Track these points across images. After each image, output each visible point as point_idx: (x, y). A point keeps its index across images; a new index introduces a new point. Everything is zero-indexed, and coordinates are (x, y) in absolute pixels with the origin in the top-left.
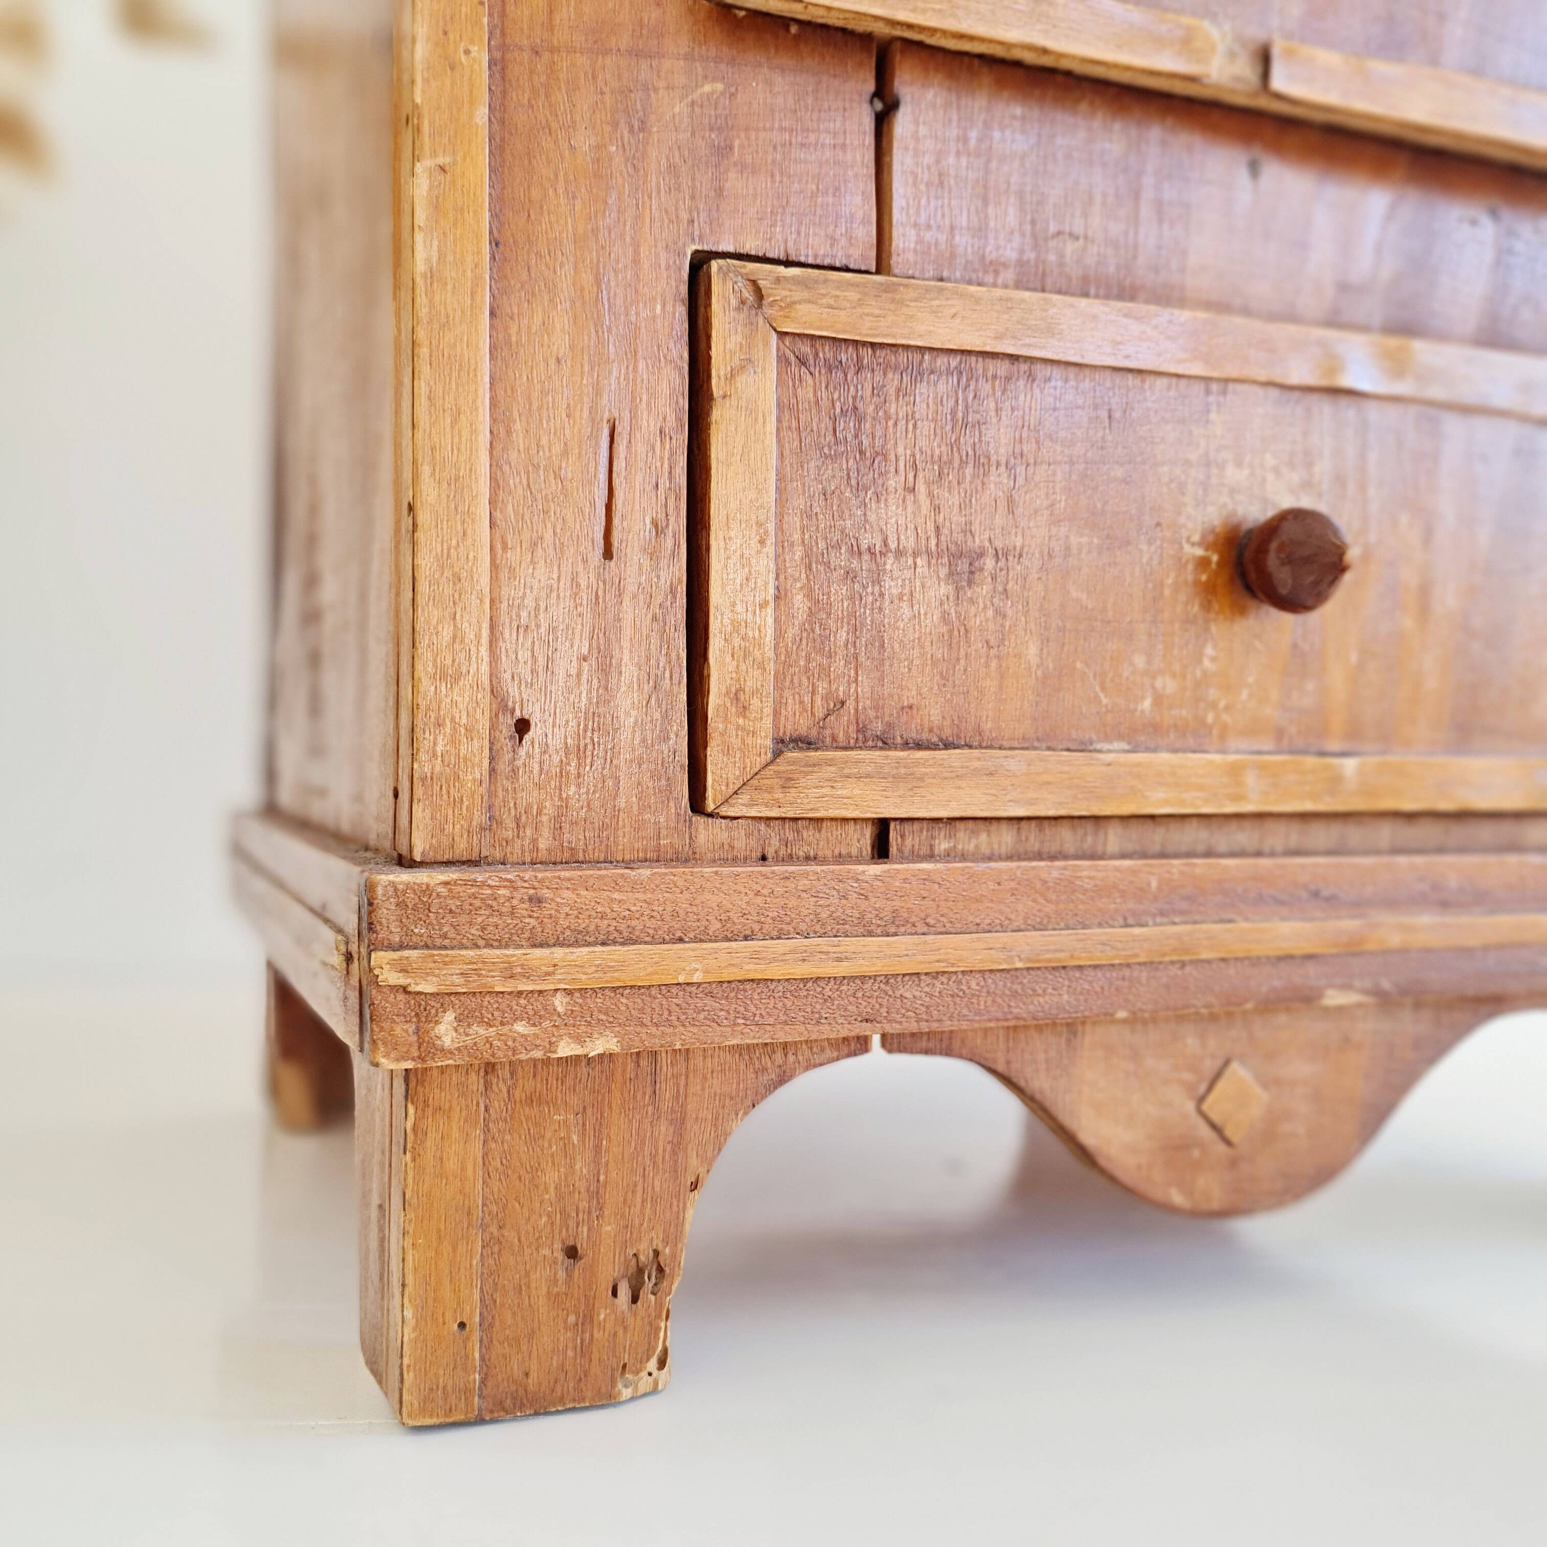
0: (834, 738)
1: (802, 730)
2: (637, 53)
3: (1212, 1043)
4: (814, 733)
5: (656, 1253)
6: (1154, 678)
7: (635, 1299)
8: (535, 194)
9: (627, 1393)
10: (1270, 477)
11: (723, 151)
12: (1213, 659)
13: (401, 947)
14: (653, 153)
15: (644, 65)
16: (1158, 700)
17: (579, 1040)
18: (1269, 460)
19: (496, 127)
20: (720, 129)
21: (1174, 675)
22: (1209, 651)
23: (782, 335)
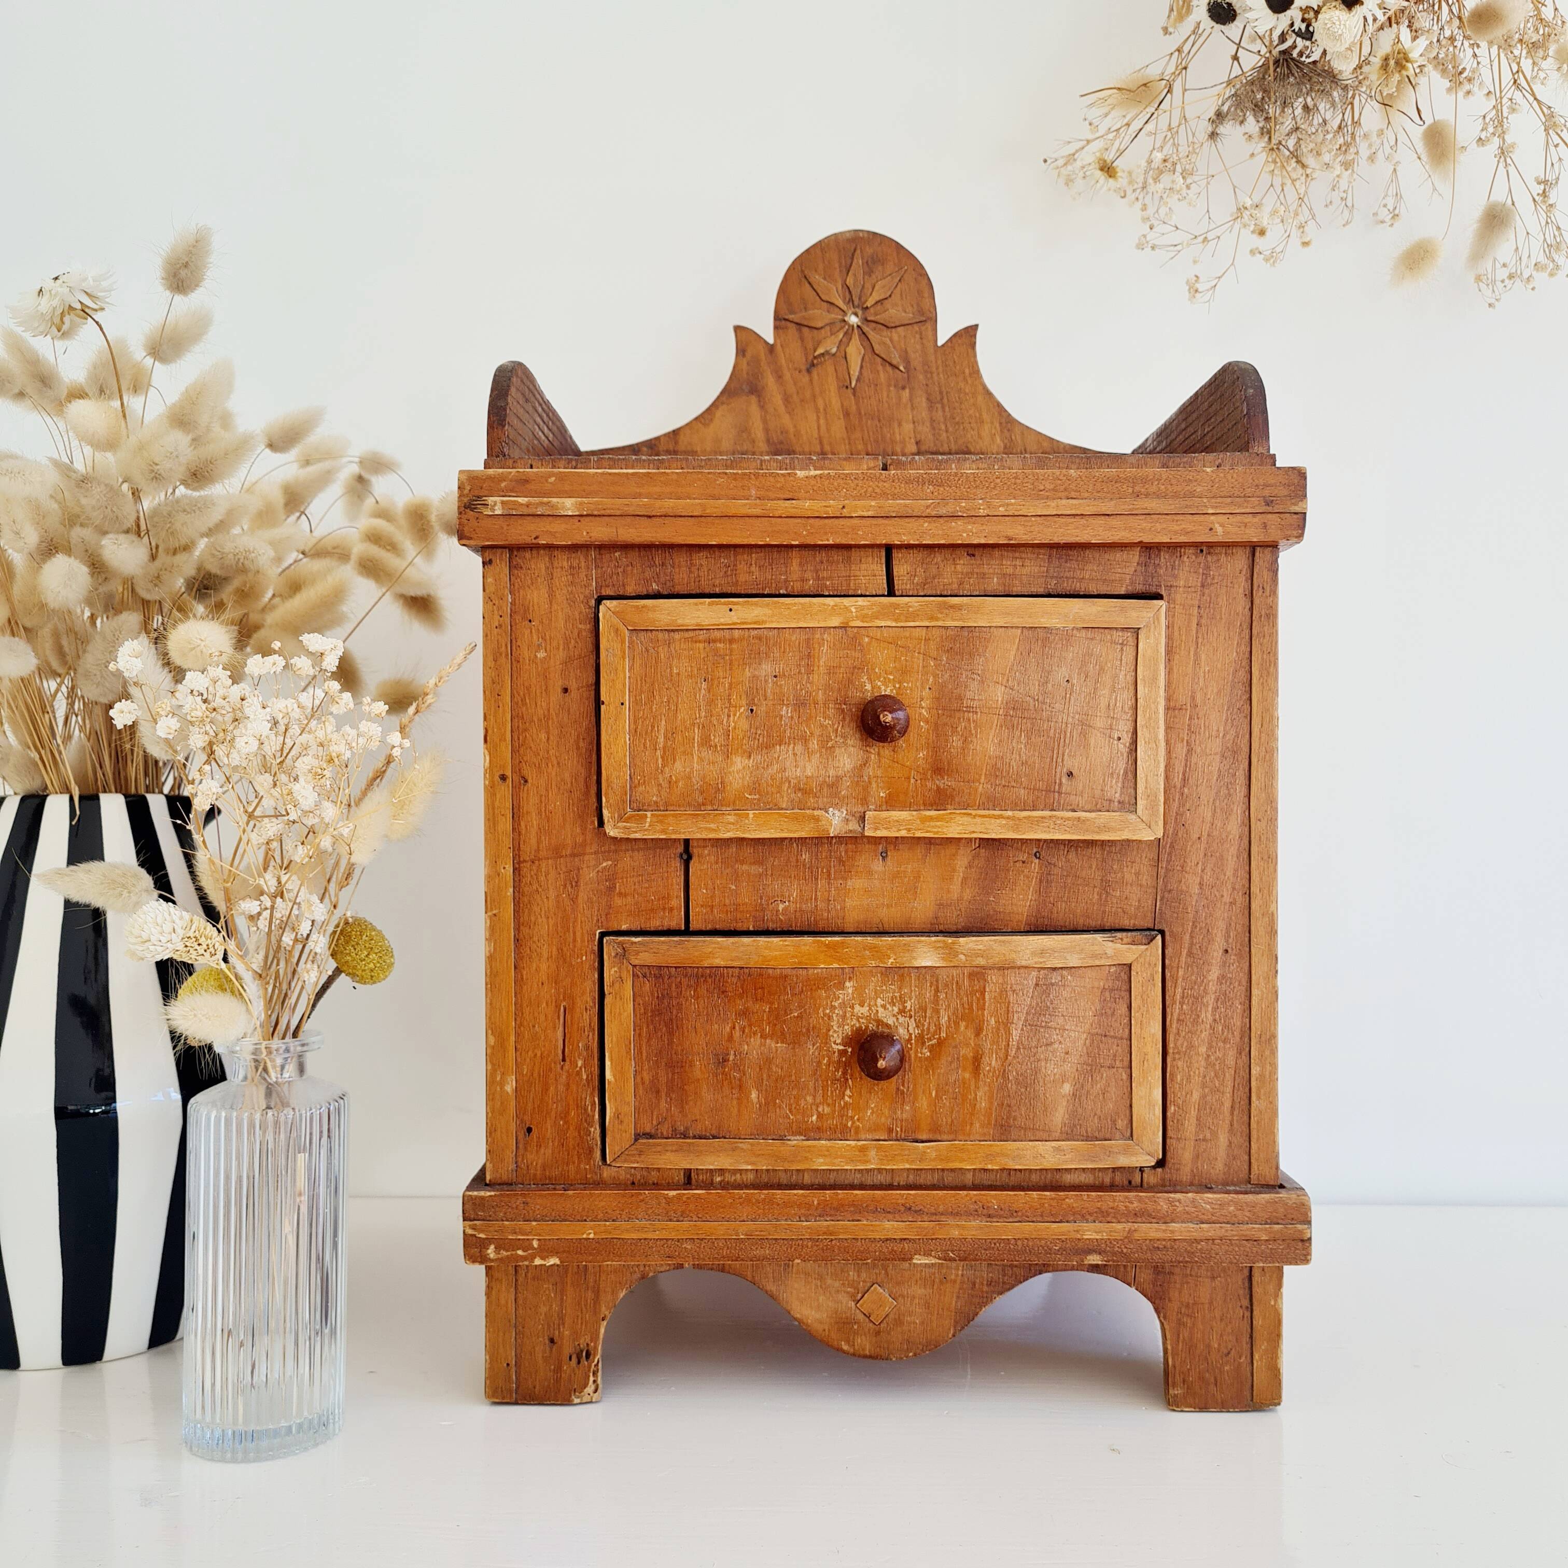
0: (662, 1133)
1: (648, 1130)
2: (573, 855)
3: (864, 1275)
4: (653, 1131)
5: (588, 1345)
6: (818, 1107)
7: (579, 1362)
8: (533, 919)
9: (577, 1401)
10: (881, 1010)
11: (612, 888)
12: (850, 1097)
13: (474, 1220)
14: (581, 894)
15: (576, 859)
16: (820, 1116)
17: (543, 1258)
18: (879, 1001)
19: (517, 894)
20: (610, 880)
21: (828, 1105)
22: (848, 1092)
23: (635, 966)
